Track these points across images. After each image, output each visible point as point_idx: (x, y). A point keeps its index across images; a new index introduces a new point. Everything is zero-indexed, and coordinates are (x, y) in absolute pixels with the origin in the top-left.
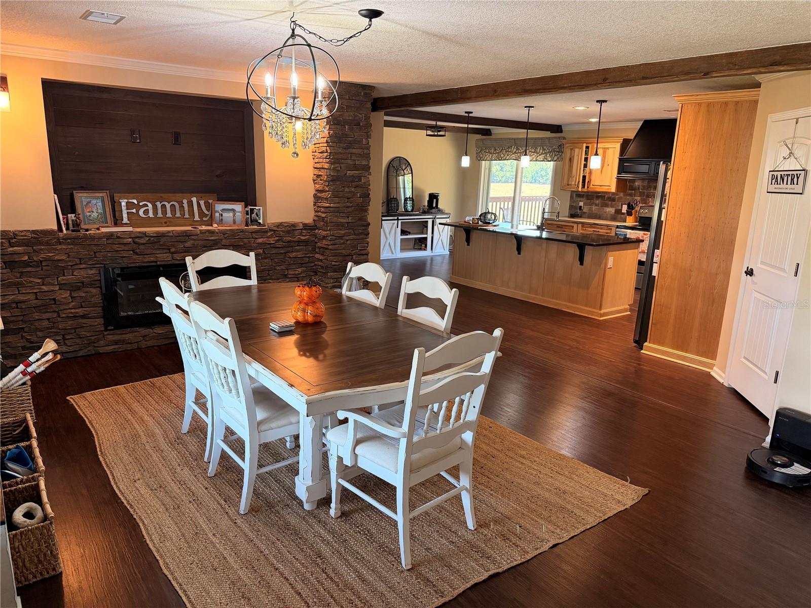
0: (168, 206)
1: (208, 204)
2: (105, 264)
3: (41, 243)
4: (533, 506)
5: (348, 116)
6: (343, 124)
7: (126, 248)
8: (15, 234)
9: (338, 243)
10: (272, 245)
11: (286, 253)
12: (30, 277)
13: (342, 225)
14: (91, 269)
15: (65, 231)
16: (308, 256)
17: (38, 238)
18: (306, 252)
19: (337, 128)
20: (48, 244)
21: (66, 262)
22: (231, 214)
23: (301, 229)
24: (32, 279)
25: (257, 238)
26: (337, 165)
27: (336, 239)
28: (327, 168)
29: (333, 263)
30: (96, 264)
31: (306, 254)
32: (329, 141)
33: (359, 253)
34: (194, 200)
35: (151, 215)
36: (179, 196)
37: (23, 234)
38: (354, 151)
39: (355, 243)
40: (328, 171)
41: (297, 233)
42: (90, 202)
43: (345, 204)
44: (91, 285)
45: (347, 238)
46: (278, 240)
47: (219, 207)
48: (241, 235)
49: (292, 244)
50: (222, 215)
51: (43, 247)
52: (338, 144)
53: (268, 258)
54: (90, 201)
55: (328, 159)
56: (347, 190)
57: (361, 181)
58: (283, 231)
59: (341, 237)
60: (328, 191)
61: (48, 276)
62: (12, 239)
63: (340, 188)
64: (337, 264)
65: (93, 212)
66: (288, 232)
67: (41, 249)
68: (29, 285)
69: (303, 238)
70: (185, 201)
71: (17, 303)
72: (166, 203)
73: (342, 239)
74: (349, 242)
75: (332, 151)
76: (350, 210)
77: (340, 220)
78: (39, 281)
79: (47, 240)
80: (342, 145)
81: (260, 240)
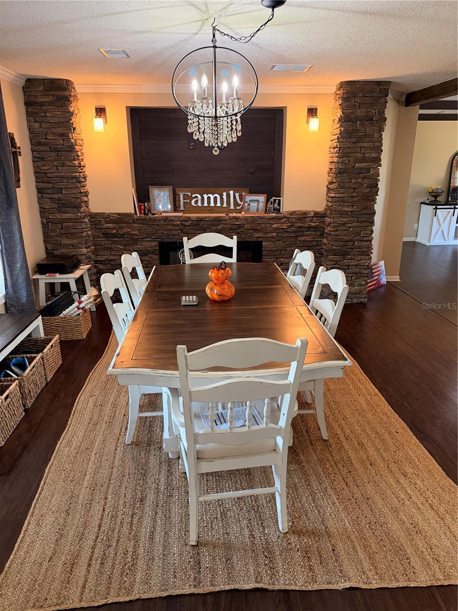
0: (212, 197)
1: (241, 196)
2: (163, 239)
3: (124, 223)
4: (368, 534)
5: (360, 112)
6: (354, 120)
7: (177, 228)
8: (109, 215)
9: (340, 230)
10: (285, 230)
11: (297, 237)
12: (117, 244)
13: (346, 213)
14: (154, 241)
15: (138, 215)
16: (316, 240)
17: (122, 219)
18: (315, 237)
19: (348, 125)
20: (127, 223)
21: (139, 236)
22: (256, 204)
23: (312, 217)
24: (118, 246)
25: (273, 224)
26: (345, 159)
27: (338, 226)
28: (336, 161)
29: (334, 248)
30: (156, 238)
31: (315, 238)
32: (340, 137)
33: (361, 239)
34: (231, 193)
35: (199, 204)
36: (220, 189)
37: (113, 215)
38: (364, 144)
39: (358, 230)
40: (337, 164)
41: (307, 220)
42: (160, 194)
43: (350, 194)
44: (153, 253)
45: (350, 225)
46: (290, 226)
47: (249, 198)
48: (260, 221)
49: (302, 229)
50: (249, 205)
51: (124, 225)
52: (348, 140)
53: (280, 240)
55: (338, 153)
56: (353, 181)
57: (369, 172)
58: (295, 218)
59: (343, 225)
60: (336, 183)
61: (128, 245)
62: (107, 218)
63: (346, 180)
64: (338, 248)
65: (161, 201)
66: (300, 219)
67: (124, 226)
68: (117, 249)
69: (313, 224)
70: (225, 194)
71: (109, 261)
72: (211, 195)
73: (345, 226)
74: (351, 229)
75: (341, 146)
76: (354, 199)
77: (343, 208)
78: (122, 247)
79: (127, 221)
80: (352, 140)
81: (275, 226)
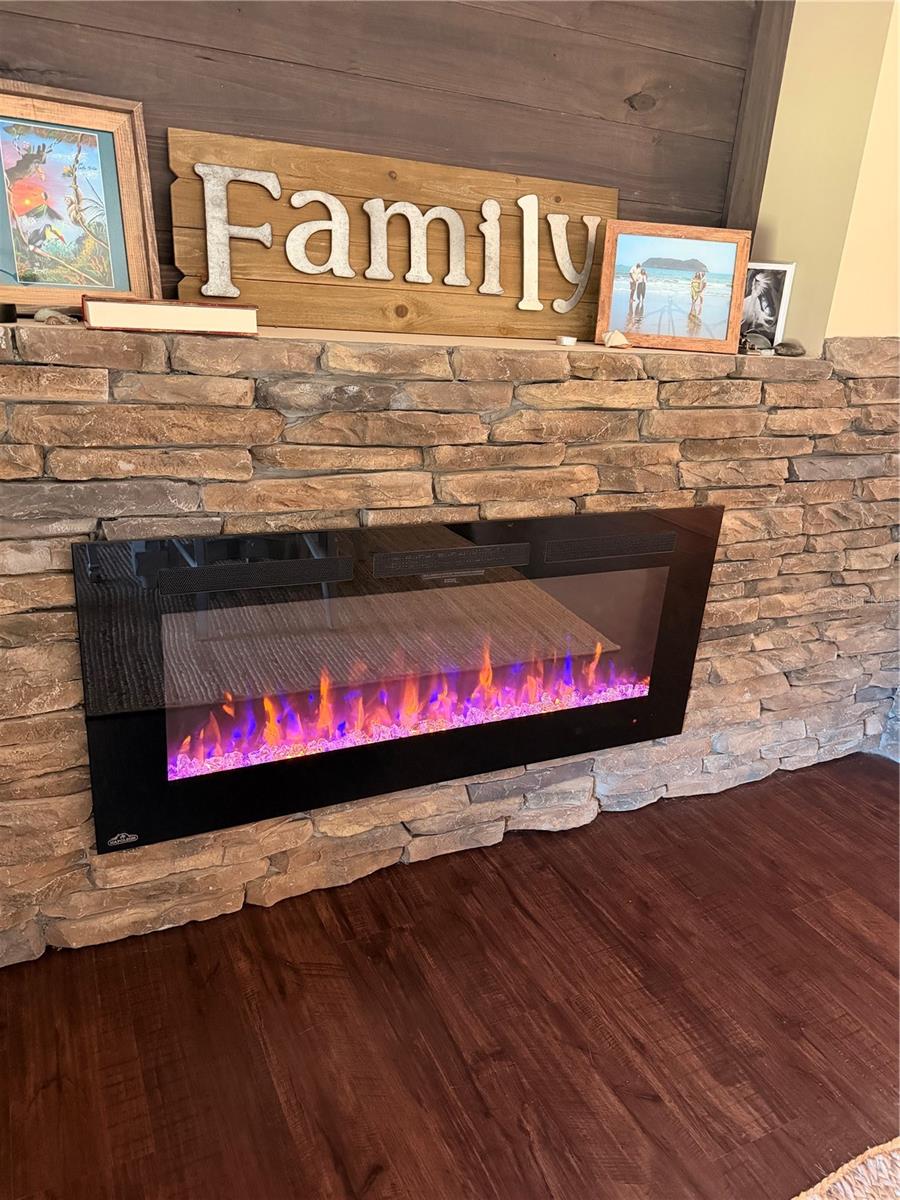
0: (419, 223)
1: (582, 233)
7: (216, 433)
10: (822, 446)
34: (530, 205)
35: (340, 262)
36: (466, 180)
42: (38, 156)
54: (41, 150)
65: (53, 215)
70: (491, 210)
72: (411, 211)
